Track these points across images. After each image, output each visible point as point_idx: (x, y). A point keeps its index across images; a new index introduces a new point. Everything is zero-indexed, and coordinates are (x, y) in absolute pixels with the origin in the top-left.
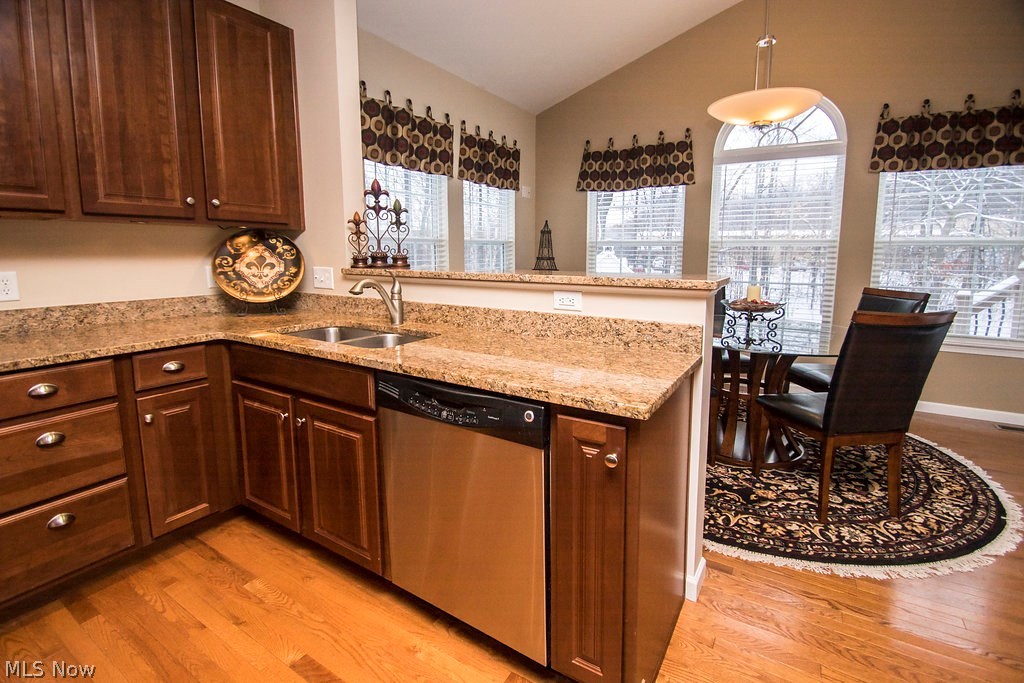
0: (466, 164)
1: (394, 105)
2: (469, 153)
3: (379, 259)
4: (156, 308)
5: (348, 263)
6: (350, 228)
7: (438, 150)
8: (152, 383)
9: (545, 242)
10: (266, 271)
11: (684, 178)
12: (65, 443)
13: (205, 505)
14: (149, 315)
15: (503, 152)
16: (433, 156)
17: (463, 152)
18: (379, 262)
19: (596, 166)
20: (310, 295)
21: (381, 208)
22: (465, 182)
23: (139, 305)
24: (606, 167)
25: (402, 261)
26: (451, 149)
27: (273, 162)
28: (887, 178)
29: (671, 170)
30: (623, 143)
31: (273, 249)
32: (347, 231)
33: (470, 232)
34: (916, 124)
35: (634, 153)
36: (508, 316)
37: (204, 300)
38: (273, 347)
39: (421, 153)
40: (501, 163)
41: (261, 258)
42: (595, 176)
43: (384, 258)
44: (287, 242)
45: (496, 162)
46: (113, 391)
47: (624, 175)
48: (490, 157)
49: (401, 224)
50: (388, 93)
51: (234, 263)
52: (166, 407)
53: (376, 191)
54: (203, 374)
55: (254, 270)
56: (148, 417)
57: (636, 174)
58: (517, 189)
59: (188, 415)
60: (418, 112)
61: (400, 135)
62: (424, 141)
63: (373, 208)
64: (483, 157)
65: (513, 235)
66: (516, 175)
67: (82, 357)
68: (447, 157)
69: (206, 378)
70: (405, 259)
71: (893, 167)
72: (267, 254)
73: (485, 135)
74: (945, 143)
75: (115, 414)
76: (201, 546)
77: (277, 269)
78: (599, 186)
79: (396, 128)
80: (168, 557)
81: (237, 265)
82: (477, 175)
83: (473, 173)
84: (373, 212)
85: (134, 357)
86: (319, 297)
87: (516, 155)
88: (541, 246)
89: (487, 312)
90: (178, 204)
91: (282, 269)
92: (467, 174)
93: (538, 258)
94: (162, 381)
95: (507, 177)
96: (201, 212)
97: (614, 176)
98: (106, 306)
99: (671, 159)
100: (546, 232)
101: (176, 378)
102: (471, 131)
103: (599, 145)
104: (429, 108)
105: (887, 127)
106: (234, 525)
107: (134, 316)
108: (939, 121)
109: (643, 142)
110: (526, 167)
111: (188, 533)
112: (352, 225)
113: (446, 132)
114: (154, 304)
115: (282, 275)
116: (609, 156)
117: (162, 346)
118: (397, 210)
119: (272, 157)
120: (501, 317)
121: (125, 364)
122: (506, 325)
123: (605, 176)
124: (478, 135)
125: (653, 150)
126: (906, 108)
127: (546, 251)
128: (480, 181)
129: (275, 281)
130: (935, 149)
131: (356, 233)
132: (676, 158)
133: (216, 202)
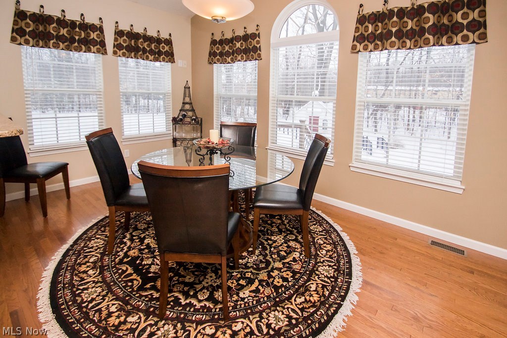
9: (187, 94)
11: (255, 56)
19: (215, 48)
28: (362, 56)
29: (250, 51)
30: (228, 35)
34: (378, 17)
35: (233, 40)
65: (170, 89)
66: (172, 54)
71: (366, 49)
74: (395, 30)
78: (218, 61)
83: (124, 52)
88: (185, 96)
92: (119, 53)
93: (183, 103)
99: (248, 44)
100: (187, 88)
103: (217, 36)
105: (361, 20)
108: (391, 14)
109: (237, 34)
116: (222, 42)
123: (220, 55)
125: (241, 38)
127: (187, 99)
130: (388, 36)
132: (251, 44)
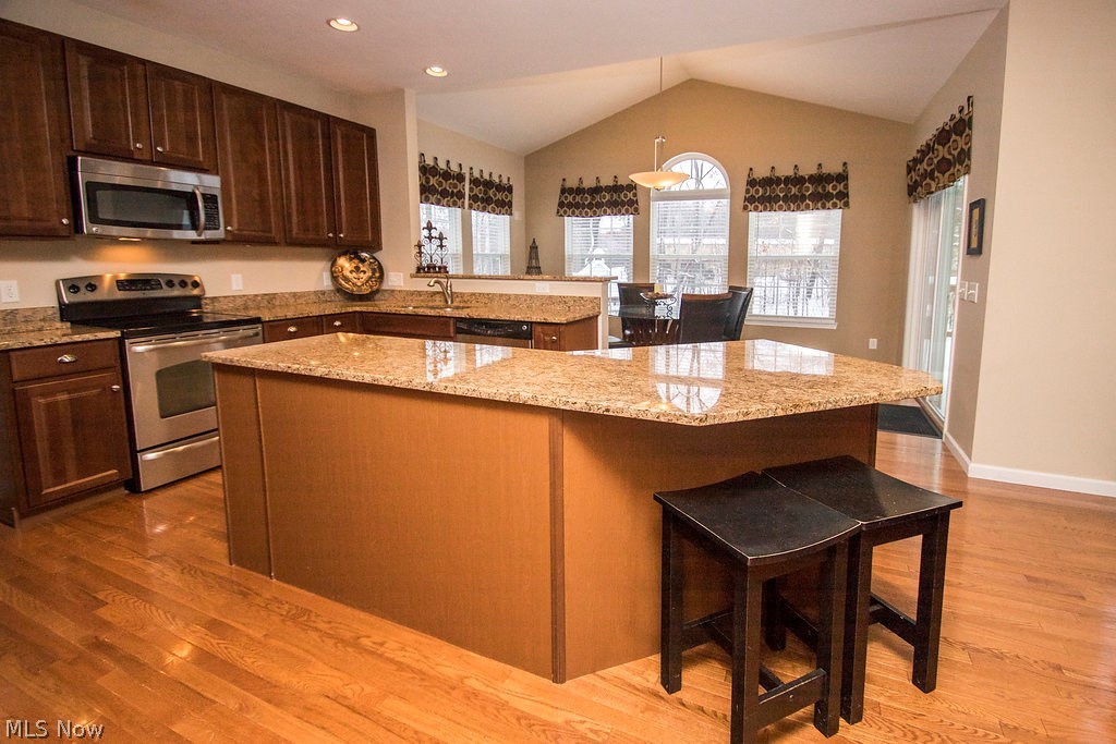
0: (474, 198)
2: (476, 191)
3: (431, 268)
5: (414, 271)
6: (415, 250)
7: (455, 191)
9: (534, 256)
10: (362, 275)
11: (632, 210)
14: (299, 302)
15: (500, 188)
16: (452, 195)
17: (471, 190)
18: (431, 270)
19: (570, 199)
20: (385, 290)
21: (432, 237)
22: (474, 213)
23: (294, 295)
24: (578, 199)
25: (443, 269)
26: (464, 190)
28: (753, 215)
29: (623, 204)
30: (589, 183)
31: (364, 261)
32: (412, 252)
33: (477, 249)
34: (769, 182)
35: (596, 190)
36: (513, 297)
37: (323, 293)
39: (444, 194)
40: (499, 196)
41: (357, 267)
42: (570, 206)
43: (434, 267)
45: (495, 195)
47: (590, 206)
48: (491, 193)
49: (443, 246)
53: (429, 227)
55: (354, 274)
57: (599, 205)
58: (511, 214)
60: (442, 165)
61: (431, 183)
62: (446, 185)
63: (428, 237)
64: (486, 193)
65: (508, 249)
66: (510, 204)
68: (460, 195)
70: (445, 267)
71: (756, 209)
72: (360, 264)
73: (486, 177)
74: (781, 195)
77: (367, 274)
78: (573, 213)
79: (429, 179)
81: (344, 271)
82: (481, 206)
83: (479, 205)
84: (428, 240)
86: (393, 291)
87: (510, 189)
88: (531, 258)
89: (501, 295)
91: (371, 274)
92: (476, 206)
93: (528, 266)
95: (504, 206)
97: (584, 207)
99: (622, 196)
100: (534, 248)
102: (476, 174)
103: (572, 183)
104: (448, 162)
105: (752, 183)
107: (292, 301)
108: (778, 181)
109: (603, 183)
110: (518, 198)
112: (417, 248)
113: (460, 178)
115: (370, 278)
116: (579, 191)
118: (441, 238)
120: (508, 297)
122: (511, 302)
123: (577, 206)
124: (482, 177)
125: (609, 189)
126: (762, 172)
127: (534, 261)
128: (484, 210)
129: (367, 282)
130: (776, 199)
131: (419, 253)
132: (626, 196)
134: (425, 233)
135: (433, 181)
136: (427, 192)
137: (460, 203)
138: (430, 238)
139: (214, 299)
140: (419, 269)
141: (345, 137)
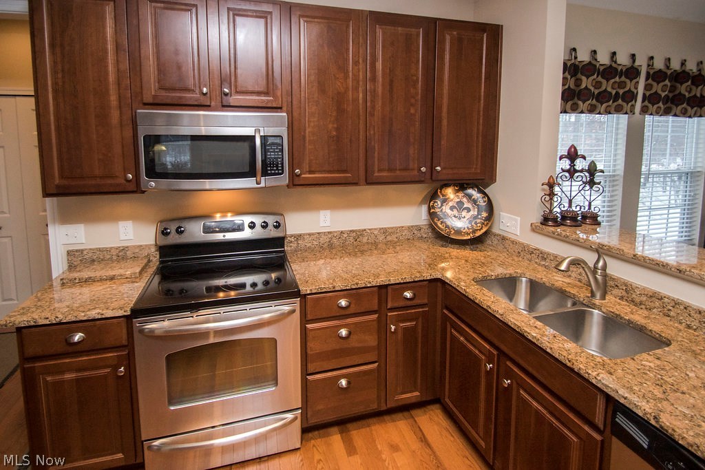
0: (652, 98)
1: (579, 59)
2: (656, 88)
3: (568, 216)
4: (393, 233)
5: (536, 218)
6: (543, 190)
7: (621, 92)
8: (396, 305)
10: (464, 213)
12: (351, 336)
13: (417, 393)
16: (616, 97)
17: (647, 87)
18: (568, 221)
20: (495, 235)
21: (576, 171)
22: (648, 117)
25: (592, 218)
26: (636, 88)
27: (478, 134)
31: (469, 197)
32: (539, 192)
37: (419, 228)
38: (485, 307)
39: (603, 97)
41: (460, 203)
43: (574, 217)
44: (480, 191)
46: (376, 308)
49: (595, 183)
50: (574, 50)
51: (442, 205)
52: (403, 321)
53: (573, 155)
54: (426, 301)
55: (455, 212)
56: (393, 328)
59: (414, 329)
60: (604, 59)
61: (583, 86)
62: (607, 86)
63: (568, 171)
64: (673, 89)
65: (701, 165)
67: (364, 285)
68: (629, 96)
69: (426, 304)
70: (595, 216)
72: (465, 200)
75: (375, 323)
76: (412, 420)
77: (472, 213)
79: (581, 80)
80: (394, 421)
81: (444, 207)
82: (663, 108)
83: (659, 107)
84: (567, 174)
85: (389, 288)
86: (504, 238)
90: (416, 172)
91: (476, 213)
92: (653, 108)
94: (402, 304)
96: (428, 176)
98: (369, 231)
101: (409, 303)
102: (659, 64)
104: (614, 53)
106: (432, 410)
111: (406, 408)
112: (546, 187)
113: (632, 73)
114: (393, 230)
115: (476, 218)
117: (405, 281)
118: (592, 170)
119: (478, 129)
121: (384, 291)
124: (668, 67)
129: (470, 223)
131: (549, 195)
133: (438, 168)
134: (566, 164)
135: (586, 82)
136: (573, 98)
137: (627, 107)
138: (572, 172)
139: (298, 237)
140: (547, 219)
141: (458, 43)
